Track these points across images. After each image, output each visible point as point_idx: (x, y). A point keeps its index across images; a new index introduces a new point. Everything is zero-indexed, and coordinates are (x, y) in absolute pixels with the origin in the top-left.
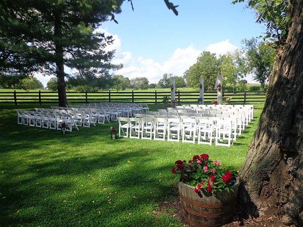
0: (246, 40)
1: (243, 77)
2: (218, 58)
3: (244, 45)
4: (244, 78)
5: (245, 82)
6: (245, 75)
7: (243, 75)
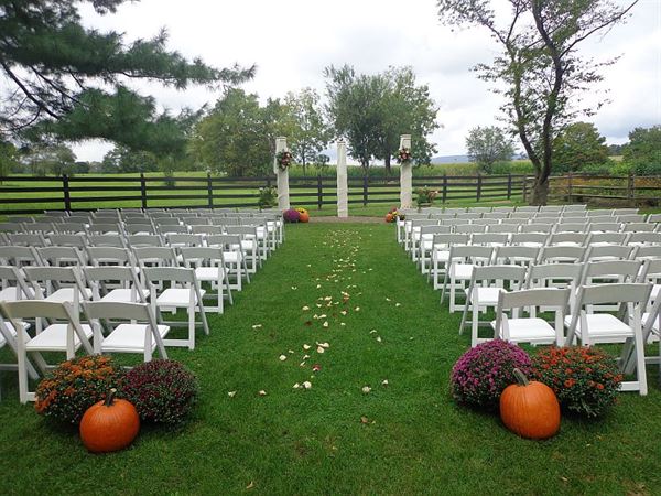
0: (333, 70)
1: (320, 149)
2: (263, 104)
3: (330, 80)
4: (323, 152)
5: (325, 158)
6: (325, 144)
7: (320, 143)
